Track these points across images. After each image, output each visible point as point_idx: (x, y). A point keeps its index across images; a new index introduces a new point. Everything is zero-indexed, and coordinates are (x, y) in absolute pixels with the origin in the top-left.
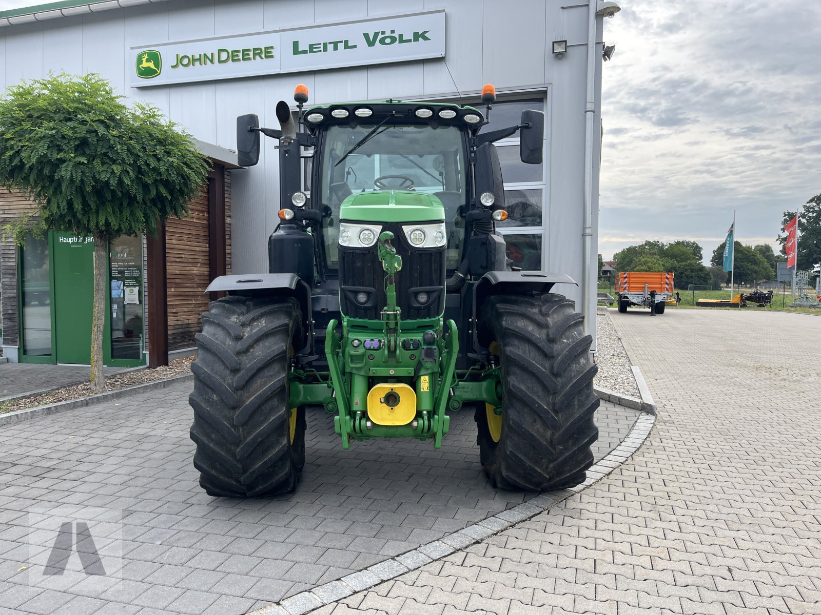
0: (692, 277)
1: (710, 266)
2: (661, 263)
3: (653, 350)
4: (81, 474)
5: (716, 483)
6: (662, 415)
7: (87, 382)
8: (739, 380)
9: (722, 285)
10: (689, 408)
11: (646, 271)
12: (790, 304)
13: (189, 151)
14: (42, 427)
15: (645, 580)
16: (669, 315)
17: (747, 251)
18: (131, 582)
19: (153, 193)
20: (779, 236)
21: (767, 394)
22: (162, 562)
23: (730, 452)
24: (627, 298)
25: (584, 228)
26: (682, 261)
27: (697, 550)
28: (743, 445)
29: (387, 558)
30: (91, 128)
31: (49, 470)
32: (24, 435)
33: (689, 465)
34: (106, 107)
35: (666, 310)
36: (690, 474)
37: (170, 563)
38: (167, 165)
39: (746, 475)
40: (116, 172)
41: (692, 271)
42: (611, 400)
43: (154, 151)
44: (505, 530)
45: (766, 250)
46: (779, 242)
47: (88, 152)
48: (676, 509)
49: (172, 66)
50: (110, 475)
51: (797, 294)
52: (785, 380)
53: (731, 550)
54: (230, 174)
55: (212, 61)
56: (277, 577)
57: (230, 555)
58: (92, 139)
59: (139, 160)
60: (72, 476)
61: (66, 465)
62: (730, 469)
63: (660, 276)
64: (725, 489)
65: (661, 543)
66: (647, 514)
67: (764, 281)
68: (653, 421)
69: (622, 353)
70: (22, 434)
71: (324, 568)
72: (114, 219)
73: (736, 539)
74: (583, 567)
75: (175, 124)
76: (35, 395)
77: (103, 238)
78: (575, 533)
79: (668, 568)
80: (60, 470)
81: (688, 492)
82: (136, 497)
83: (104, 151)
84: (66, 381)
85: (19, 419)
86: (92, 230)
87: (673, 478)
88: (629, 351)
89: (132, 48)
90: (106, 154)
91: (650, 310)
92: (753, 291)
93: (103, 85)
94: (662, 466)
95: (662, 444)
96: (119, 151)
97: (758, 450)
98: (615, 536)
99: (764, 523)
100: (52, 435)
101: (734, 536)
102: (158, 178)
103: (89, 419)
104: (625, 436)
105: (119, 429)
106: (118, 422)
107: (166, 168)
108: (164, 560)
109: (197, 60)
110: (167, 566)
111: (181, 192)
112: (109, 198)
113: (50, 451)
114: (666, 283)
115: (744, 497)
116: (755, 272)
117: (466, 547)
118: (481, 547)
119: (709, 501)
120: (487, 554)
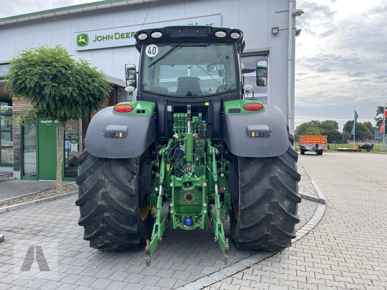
0: (334, 137)
1: (342, 132)
2: (319, 131)
3: (320, 172)
4: (55, 234)
5: (359, 238)
6: (329, 204)
7: (54, 189)
8: (363, 187)
9: (348, 141)
10: (341, 201)
11: (312, 135)
12: (382, 150)
13: (103, 80)
14: (35, 211)
15: (331, 287)
16: (325, 156)
17: (360, 125)
18: (83, 287)
19: (87, 100)
20: (375, 118)
21: (377, 194)
22: (97, 277)
23: (364, 223)
24: (305, 147)
25: (288, 115)
26: (329, 130)
27: (355, 271)
28: (370, 219)
29: (205, 275)
30: (59, 70)
31: (39, 231)
32: (26, 214)
33: (346, 229)
34: (66, 60)
35: (323, 153)
36: (347, 234)
37: (101, 277)
38: (93, 87)
39: (373, 234)
40: (70, 90)
41: (334, 134)
42: (303, 197)
43: (87, 80)
44: (260, 261)
45: (369, 125)
46: (375, 120)
47: (57, 81)
48: (342, 251)
49: (93, 41)
50: (68, 234)
51: (385, 145)
52: (385, 187)
53: (371, 271)
54: (120, 91)
55: (112, 38)
56: (153, 285)
57: (129, 274)
58: (59, 75)
59: (80, 84)
60: (51, 234)
61: (47, 229)
62: (366, 231)
63: (320, 137)
64: (364, 241)
65: (337, 268)
66: (328, 254)
67: (368, 139)
68: (325, 208)
69: (305, 174)
70: (25, 214)
71: (175, 281)
72: (68, 112)
73: (373, 266)
74: (301, 280)
75: (97, 68)
76: (30, 195)
77: (63, 121)
78: (295, 264)
79: (342, 280)
80: (45, 231)
81: (347, 243)
82: (82, 245)
83: (65, 80)
84: (44, 188)
85: (24, 207)
86: (58, 117)
87: (339, 236)
88: (308, 173)
89: (75, 33)
90: (65, 82)
91: (316, 153)
92: (364, 144)
93: (64, 50)
94: (332, 230)
95: (331, 219)
96: (71, 80)
97: (377, 221)
98: (314, 265)
99: (385, 257)
100: (39, 214)
101: (371, 264)
102: (89, 93)
103: (56, 207)
104: (312, 215)
105: (71, 212)
106: (70, 208)
107: (93, 88)
108: (98, 276)
109: (105, 38)
110: (100, 279)
111: (99, 99)
112: (66, 102)
113: (40, 222)
114: (323, 140)
115: (373, 245)
116: (364, 135)
117: (243, 270)
118: (250, 270)
119: (357, 247)
120: (253, 273)
